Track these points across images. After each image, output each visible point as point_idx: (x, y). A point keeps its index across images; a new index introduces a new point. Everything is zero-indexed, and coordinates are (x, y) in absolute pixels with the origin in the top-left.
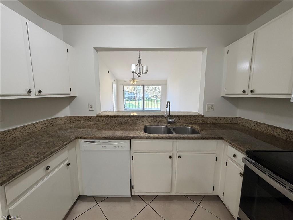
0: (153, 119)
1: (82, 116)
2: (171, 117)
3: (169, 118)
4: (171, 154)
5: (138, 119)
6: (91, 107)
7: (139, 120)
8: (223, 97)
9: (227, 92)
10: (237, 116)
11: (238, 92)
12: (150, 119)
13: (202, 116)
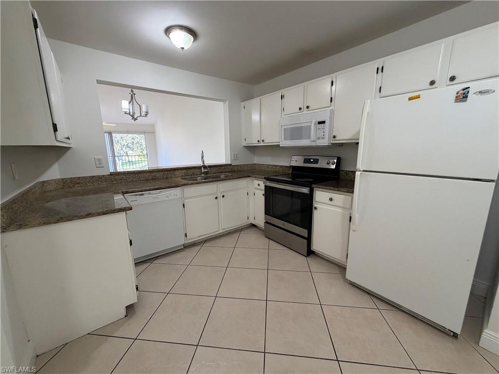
0: (185, 171)
1: (86, 177)
2: (205, 167)
3: (202, 168)
4: (216, 196)
5: (169, 172)
6: (100, 163)
7: (170, 174)
8: (244, 146)
9: (247, 142)
10: (255, 163)
11: (254, 142)
12: (183, 171)
13: (230, 165)
